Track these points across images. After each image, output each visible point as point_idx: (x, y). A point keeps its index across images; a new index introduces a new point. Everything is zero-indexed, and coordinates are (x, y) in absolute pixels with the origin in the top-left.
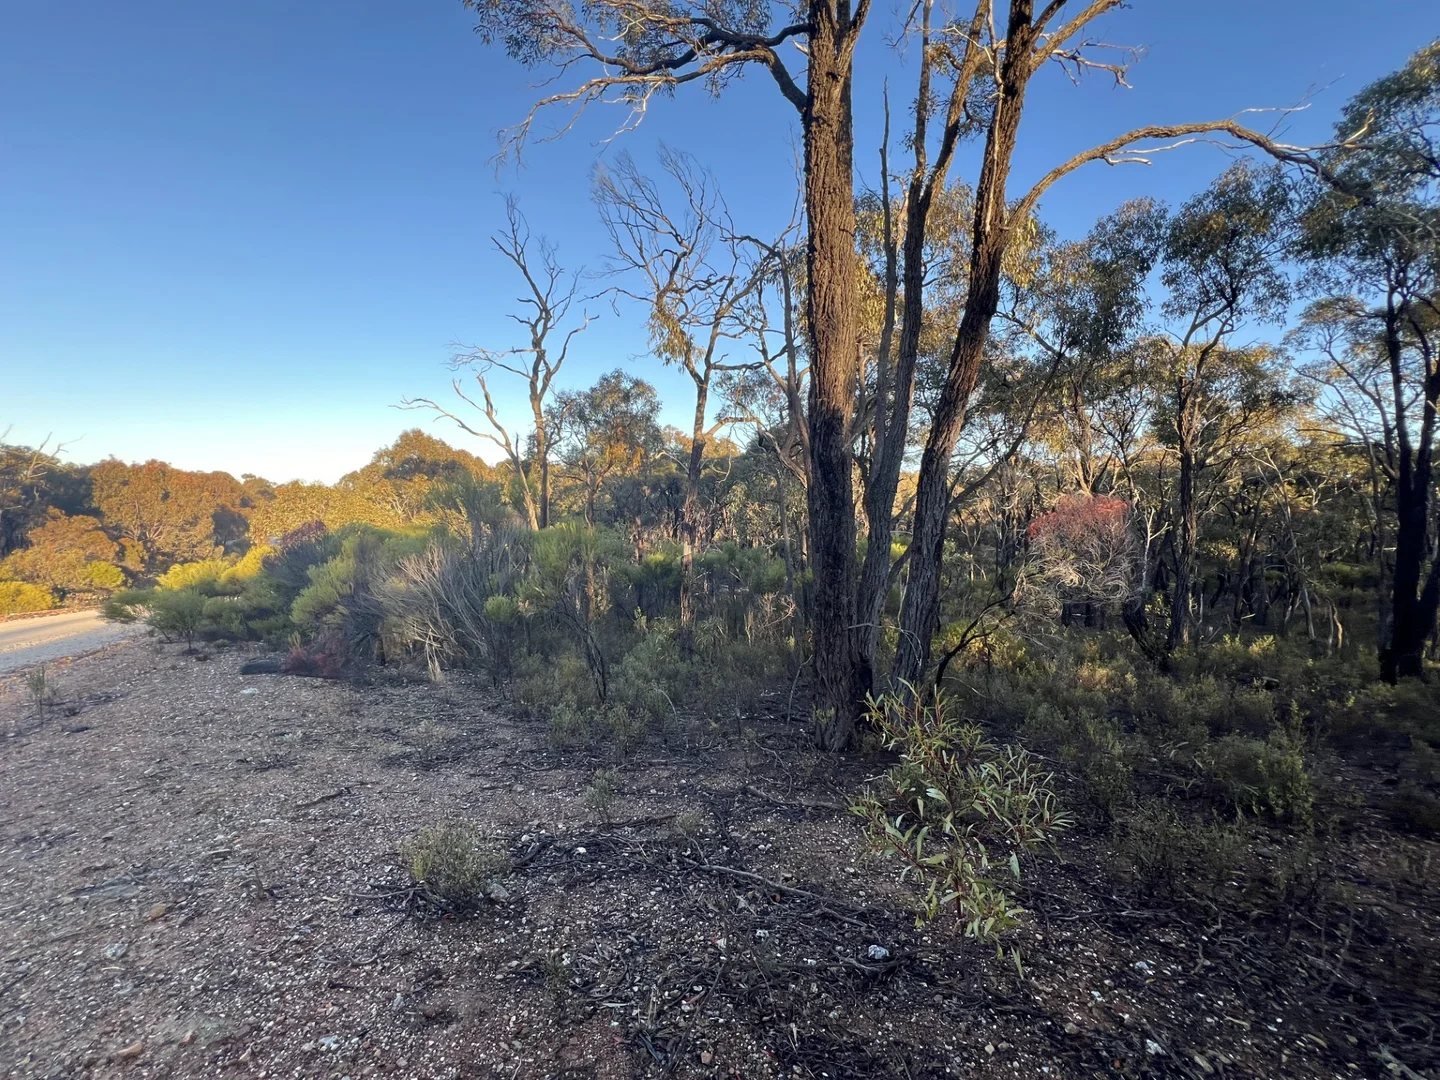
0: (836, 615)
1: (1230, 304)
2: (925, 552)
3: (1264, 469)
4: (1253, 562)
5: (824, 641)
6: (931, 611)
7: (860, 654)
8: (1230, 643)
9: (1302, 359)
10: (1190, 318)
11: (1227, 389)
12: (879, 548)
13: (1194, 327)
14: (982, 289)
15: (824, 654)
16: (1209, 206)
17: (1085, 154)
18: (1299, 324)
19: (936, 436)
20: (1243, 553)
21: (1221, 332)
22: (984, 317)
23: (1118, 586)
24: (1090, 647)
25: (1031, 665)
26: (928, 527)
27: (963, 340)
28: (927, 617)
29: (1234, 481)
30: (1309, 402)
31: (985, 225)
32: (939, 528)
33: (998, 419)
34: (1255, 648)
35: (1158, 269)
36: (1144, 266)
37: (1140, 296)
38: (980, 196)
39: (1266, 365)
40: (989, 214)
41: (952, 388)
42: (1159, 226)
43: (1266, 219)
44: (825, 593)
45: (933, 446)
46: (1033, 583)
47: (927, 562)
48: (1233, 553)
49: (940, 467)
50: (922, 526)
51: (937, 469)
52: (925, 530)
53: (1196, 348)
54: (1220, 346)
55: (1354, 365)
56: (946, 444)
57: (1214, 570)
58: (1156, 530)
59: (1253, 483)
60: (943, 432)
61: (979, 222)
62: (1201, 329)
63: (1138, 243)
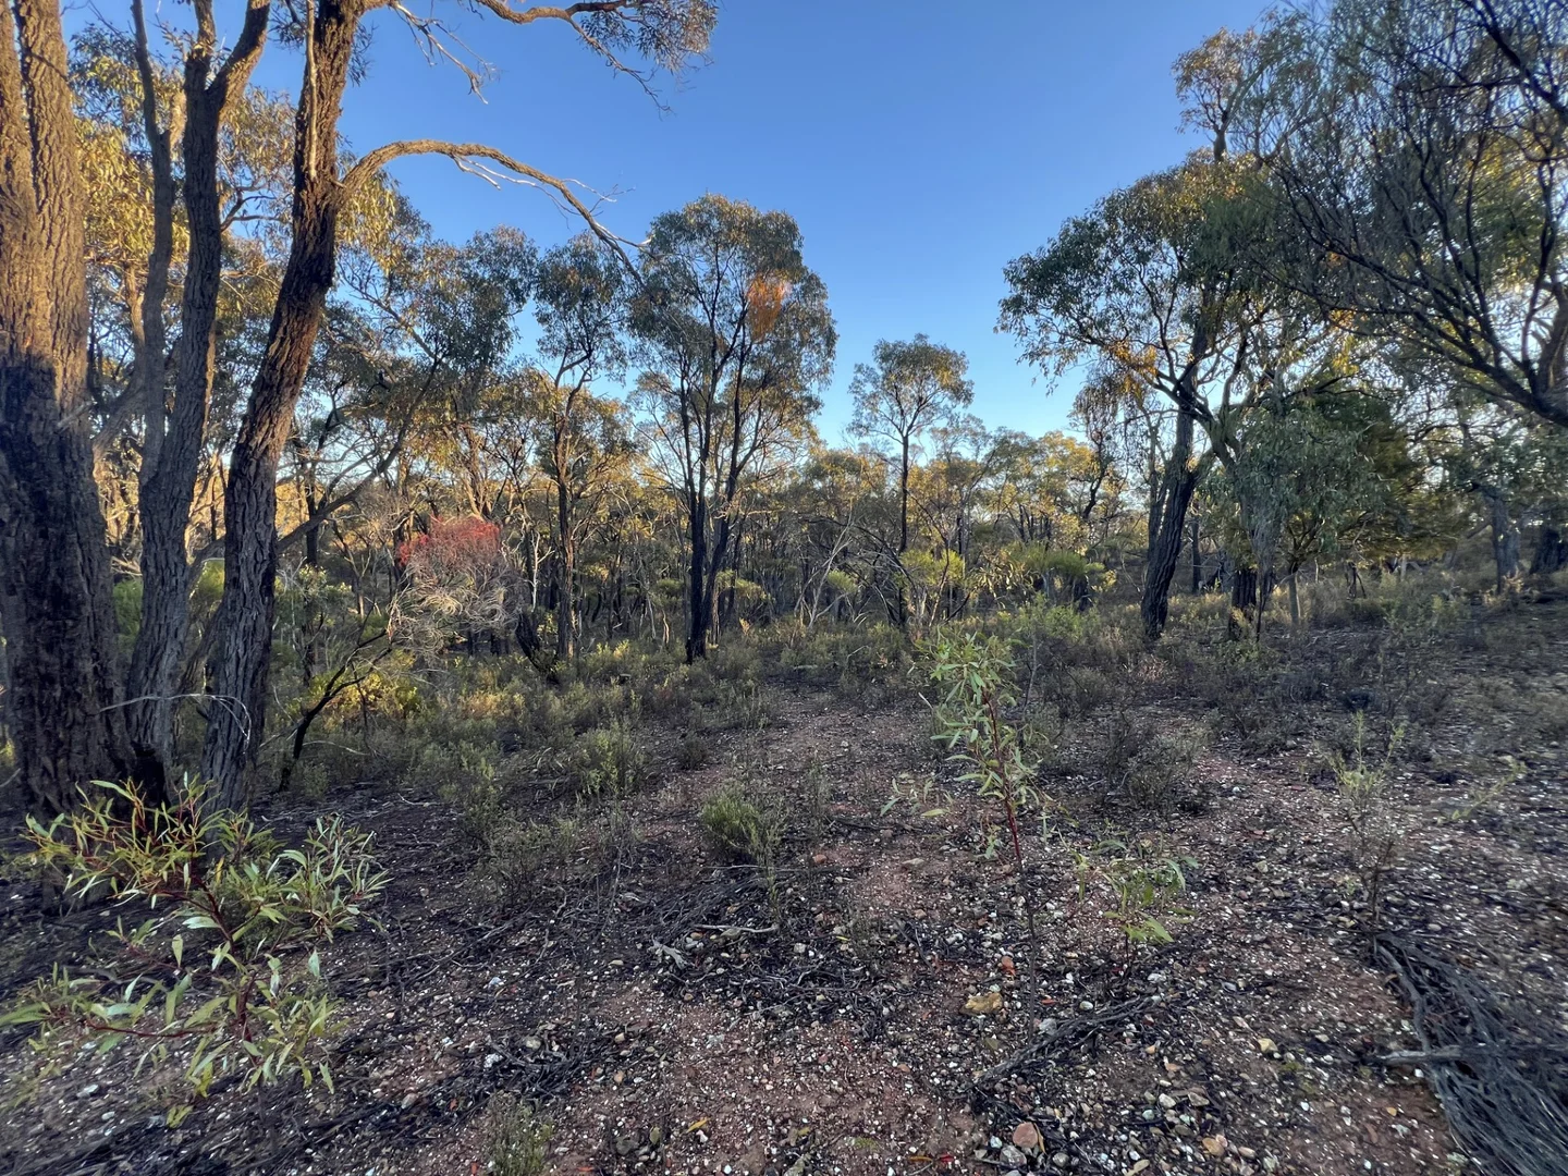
0: (66, 694)
1: (588, 356)
2: (246, 585)
3: (623, 504)
4: (620, 580)
5: (42, 741)
6: (261, 663)
7: (137, 746)
8: (602, 651)
9: (641, 416)
10: (559, 359)
11: (594, 430)
12: (163, 582)
13: (562, 370)
14: (310, 248)
15: (47, 762)
16: (567, 261)
17: (432, 144)
18: (636, 387)
19: (252, 428)
20: (612, 573)
21: (583, 380)
22: (315, 286)
23: (496, 609)
24: (485, 674)
25: (423, 706)
26: (248, 552)
27: (285, 307)
28: (255, 673)
29: (603, 513)
30: (645, 453)
31: (308, 168)
32: (267, 551)
33: (379, 425)
34: (618, 652)
35: (531, 305)
36: (520, 298)
37: (511, 325)
38: (302, 125)
39: (618, 416)
40: (313, 155)
41: (273, 367)
42: (530, 263)
43: (607, 291)
44: (38, 662)
45: (248, 440)
46: (412, 614)
47: (249, 598)
48: (605, 573)
49: (261, 471)
50: (238, 549)
51: (257, 474)
52: (243, 556)
53: (565, 388)
54: (581, 392)
55: (668, 428)
56: (269, 441)
57: (593, 589)
58: (541, 555)
59: (616, 515)
60: (261, 424)
61: (299, 160)
62: (568, 372)
63: (514, 273)
